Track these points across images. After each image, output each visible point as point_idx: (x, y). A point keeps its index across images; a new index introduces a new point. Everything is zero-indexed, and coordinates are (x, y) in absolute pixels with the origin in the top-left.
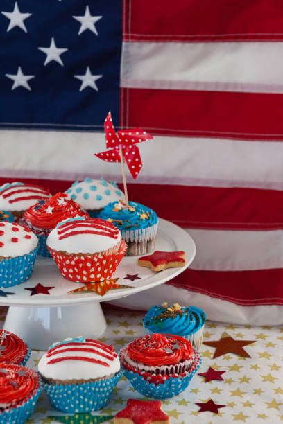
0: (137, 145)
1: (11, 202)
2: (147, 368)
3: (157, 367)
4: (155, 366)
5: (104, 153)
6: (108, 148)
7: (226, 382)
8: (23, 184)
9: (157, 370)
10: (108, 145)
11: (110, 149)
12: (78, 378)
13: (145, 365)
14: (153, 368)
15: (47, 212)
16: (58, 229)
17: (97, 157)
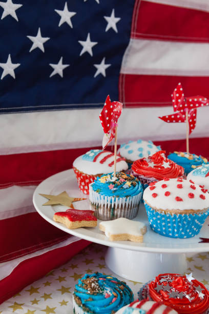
1: (110, 165)
5: (170, 116)
6: (175, 111)
15: (165, 167)
16: (206, 176)
17: (160, 120)
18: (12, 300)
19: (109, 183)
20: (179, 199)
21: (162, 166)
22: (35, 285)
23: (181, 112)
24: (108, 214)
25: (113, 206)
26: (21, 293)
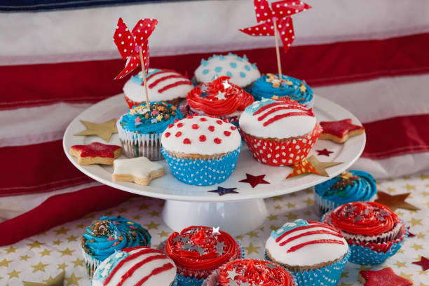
0: (292, 16)
1: (160, 91)
2: (368, 239)
3: (378, 236)
4: (376, 235)
5: (253, 28)
6: (258, 21)
7: (419, 238)
8: (160, 70)
9: (378, 238)
10: (259, 20)
11: (262, 22)
12: (326, 261)
13: (365, 236)
14: (374, 238)
15: (220, 99)
16: (254, 115)
17: (242, 33)
18: (34, 238)
19: (138, 115)
20: (187, 141)
21: (216, 97)
22: (66, 226)
23: (267, 22)
24: (132, 151)
25: (136, 143)
26: (48, 233)
